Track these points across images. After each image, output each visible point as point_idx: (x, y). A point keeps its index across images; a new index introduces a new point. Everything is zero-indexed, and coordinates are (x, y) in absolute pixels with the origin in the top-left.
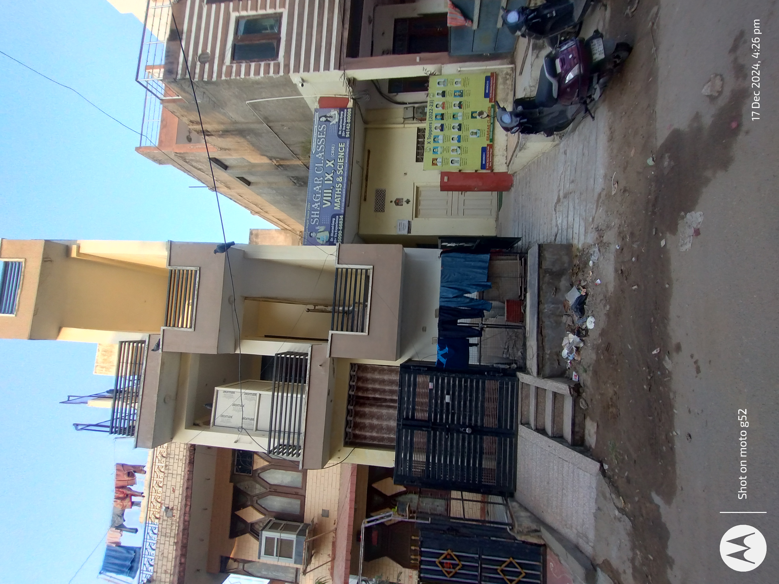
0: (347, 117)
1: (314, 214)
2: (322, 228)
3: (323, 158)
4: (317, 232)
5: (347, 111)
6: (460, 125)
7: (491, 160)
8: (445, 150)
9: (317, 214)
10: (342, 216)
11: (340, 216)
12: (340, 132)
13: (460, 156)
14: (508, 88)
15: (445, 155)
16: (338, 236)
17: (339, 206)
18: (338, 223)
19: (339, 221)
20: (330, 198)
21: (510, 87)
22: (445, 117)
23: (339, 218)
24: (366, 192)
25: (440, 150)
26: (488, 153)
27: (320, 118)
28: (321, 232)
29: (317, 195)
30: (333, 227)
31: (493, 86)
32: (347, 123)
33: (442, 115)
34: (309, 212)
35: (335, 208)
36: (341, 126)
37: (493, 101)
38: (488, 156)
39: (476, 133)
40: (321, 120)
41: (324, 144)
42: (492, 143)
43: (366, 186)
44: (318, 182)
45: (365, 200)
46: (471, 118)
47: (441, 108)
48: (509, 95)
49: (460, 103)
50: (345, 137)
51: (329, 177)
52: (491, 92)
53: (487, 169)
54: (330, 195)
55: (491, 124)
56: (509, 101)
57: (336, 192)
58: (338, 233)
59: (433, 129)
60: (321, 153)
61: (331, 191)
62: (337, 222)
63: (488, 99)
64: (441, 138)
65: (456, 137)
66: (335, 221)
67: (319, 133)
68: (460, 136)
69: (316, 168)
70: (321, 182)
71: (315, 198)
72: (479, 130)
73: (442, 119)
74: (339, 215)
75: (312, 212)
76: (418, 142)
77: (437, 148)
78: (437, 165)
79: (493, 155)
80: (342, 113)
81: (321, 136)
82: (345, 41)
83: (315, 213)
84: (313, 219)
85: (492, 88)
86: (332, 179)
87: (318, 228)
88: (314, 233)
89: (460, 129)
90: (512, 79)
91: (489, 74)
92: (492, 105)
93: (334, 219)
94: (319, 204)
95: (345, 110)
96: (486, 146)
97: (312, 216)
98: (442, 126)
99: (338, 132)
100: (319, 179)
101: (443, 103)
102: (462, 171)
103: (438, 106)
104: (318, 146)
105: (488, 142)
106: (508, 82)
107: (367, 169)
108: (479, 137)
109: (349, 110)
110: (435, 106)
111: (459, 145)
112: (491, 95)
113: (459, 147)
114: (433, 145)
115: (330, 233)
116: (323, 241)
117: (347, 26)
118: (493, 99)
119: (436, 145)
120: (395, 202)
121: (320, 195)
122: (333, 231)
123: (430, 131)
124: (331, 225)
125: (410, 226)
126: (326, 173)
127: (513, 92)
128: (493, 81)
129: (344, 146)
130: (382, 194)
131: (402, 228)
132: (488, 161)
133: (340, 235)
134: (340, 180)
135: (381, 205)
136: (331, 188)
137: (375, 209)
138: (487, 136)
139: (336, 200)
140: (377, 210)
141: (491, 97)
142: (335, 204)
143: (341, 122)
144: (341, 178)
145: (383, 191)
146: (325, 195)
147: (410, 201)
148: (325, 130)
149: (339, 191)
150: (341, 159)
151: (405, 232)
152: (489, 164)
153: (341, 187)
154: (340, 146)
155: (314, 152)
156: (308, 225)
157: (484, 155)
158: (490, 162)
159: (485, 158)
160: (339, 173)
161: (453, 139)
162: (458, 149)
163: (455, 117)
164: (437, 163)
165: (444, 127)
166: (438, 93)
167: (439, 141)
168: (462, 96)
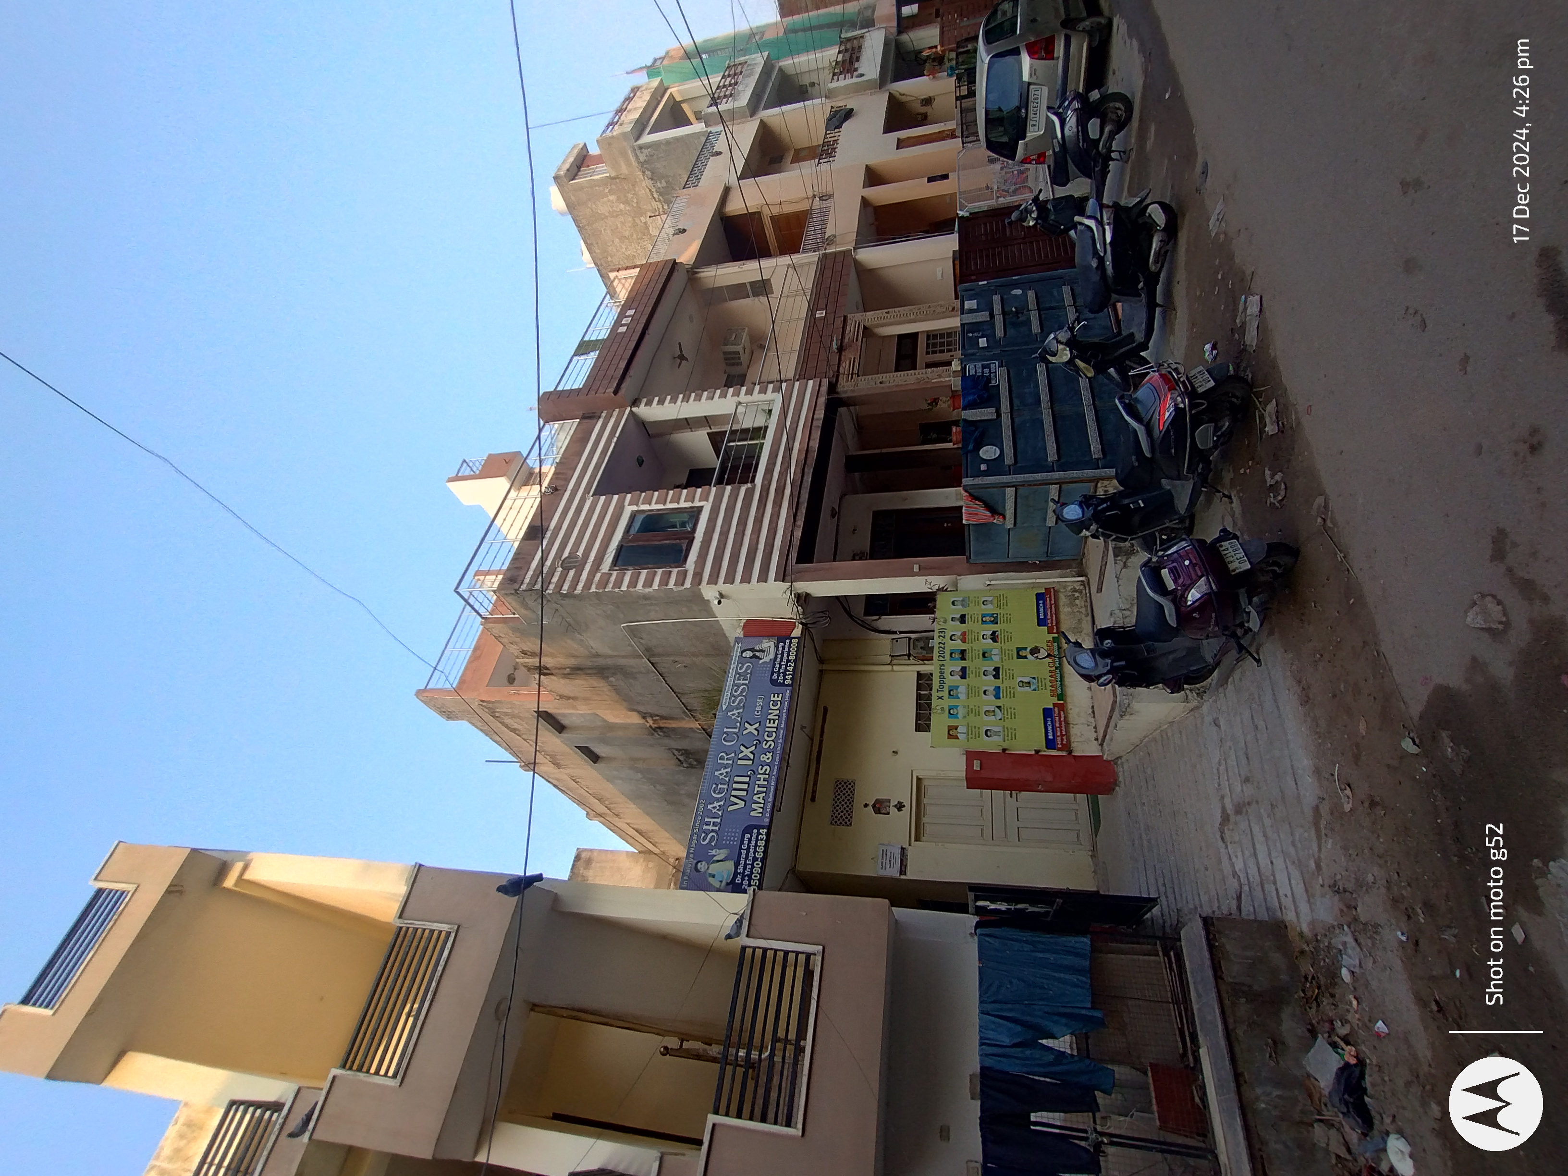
0: (789, 651)
1: (708, 824)
2: (721, 854)
3: (739, 719)
4: (710, 860)
5: (791, 643)
6: (997, 669)
7: (1064, 733)
8: (970, 711)
9: (714, 824)
10: (765, 831)
11: (761, 831)
12: (775, 675)
13: (1001, 723)
14: (1080, 613)
15: (973, 720)
16: (752, 872)
17: (761, 810)
18: (756, 846)
19: (757, 840)
20: (744, 793)
21: (1083, 610)
22: (968, 655)
23: (759, 834)
24: (815, 783)
25: (961, 711)
26: (1057, 719)
27: (742, 652)
28: (718, 861)
29: (720, 786)
30: (744, 853)
31: (1051, 608)
32: (788, 661)
33: (963, 652)
34: (699, 818)
35: (753, 814)
36: (777, 666)
37: (1055, 631)
38: (1058, 725)
39: (1029, 683)
40: (744, 655)
41: (744, 694)
42: (1062, 702)
43: (817, 773)
44: (725, 762)
45: (813, 799)
46: (1017, 658)
47: (959, 642)
48: (1084, 622)
49: (994, 633)
50: (783, 685)
51: (747, 752)
52: (1049, 617)
53: (1060, 750)
54: (745, 786)
55: (1056, 667)
56: (1085, 631)
57: (757, 782)
58: (753, 867)
59: (947, 674)
60: (737, 709)
61: (747, 779)
62: (753, 843)
63: (1046, 628)
64: (962, 690)
65: (991, 689)
66: (750, 840)
67: (737, 676)
68: (999, 687)
69: (724, 735)
70: (731, 762)
71: (714, 792)
72: (1034, 678)
73: (963, 658)
74: (759, 828)
75: (707, 820)
76: (919, 697)
77: (956, 707)
78: (957, 738)
79: (1067, 724)
81: (741, 682)
82: (796, 542)
83: (712, 820)
84: (707, 833)
85: (1051, 611)
86: (751, 756)
87: (714, 852)
88: (704, 863)
89: (996, 676)
90: (1084, 599)
91: (1042, 591)
92: (1054, 638)
93: (747, 836)
94: (722, 803)
95: (788, 641)
96: (1051, 706)
97: (705, 827)
98: (964, 669)
99: (772, 675)
100: (727, 755)
101: (964, 634)
102: (1007, 752)
103: (953, 638)
104: (733, 698)
105: (1055, 700)
106: (1077, 602)
107: (821, 742)
108: (1034, 690)
109: (795, 641)
110: (948, 637)
111: (999, 703)
112: (1049, 621)
113: (999, 707)
114: (947, 702)
115: (737, 865)
116: (721, 882)
117: (800, 523)
118: (1055, 628)
119: (953, 702)
120: (874, 806)
121: (725, 787)
122: (742, 862)
123: (942, 677)
124: (741, 848)
125: (904, 859)
126: (743, 745)
127: (1089, 618)
128: (1050, 600)
129: (780, 699)
130: (847, 790)
131: (888, 861)
132: (1059, 734)
133: (757, 870)
134: (768, 759)
135: (845, 812)
136: (749, 773)
137: (833, 819)
138: (1051, 688)
139: (755, 798)
140: (836, 822)
141: (1050, 625)
142: (754, 806)
143: (778, 660)
144: (769, 755)
145: (850, 784)
146: (735, 786)
147: (904, 806)
148: (749, 671)
149: (764, 780)
150: (772, 721)
151: (893, 872)
152: (1062, 740)
153: (767, 773)
154: (772, 698)
155: (724, 707)
156: (693, 845)
157: (1049, 723)
158: (1064, 735)
159: (1053, 729)
160: (767, 747)
161: (985, 692)
162: (997, 710)
163: (986, 655)
164: (958, 735)
165: (967, 672)
166: (952, 618)
167: (959, 695)
168: (997, 623)
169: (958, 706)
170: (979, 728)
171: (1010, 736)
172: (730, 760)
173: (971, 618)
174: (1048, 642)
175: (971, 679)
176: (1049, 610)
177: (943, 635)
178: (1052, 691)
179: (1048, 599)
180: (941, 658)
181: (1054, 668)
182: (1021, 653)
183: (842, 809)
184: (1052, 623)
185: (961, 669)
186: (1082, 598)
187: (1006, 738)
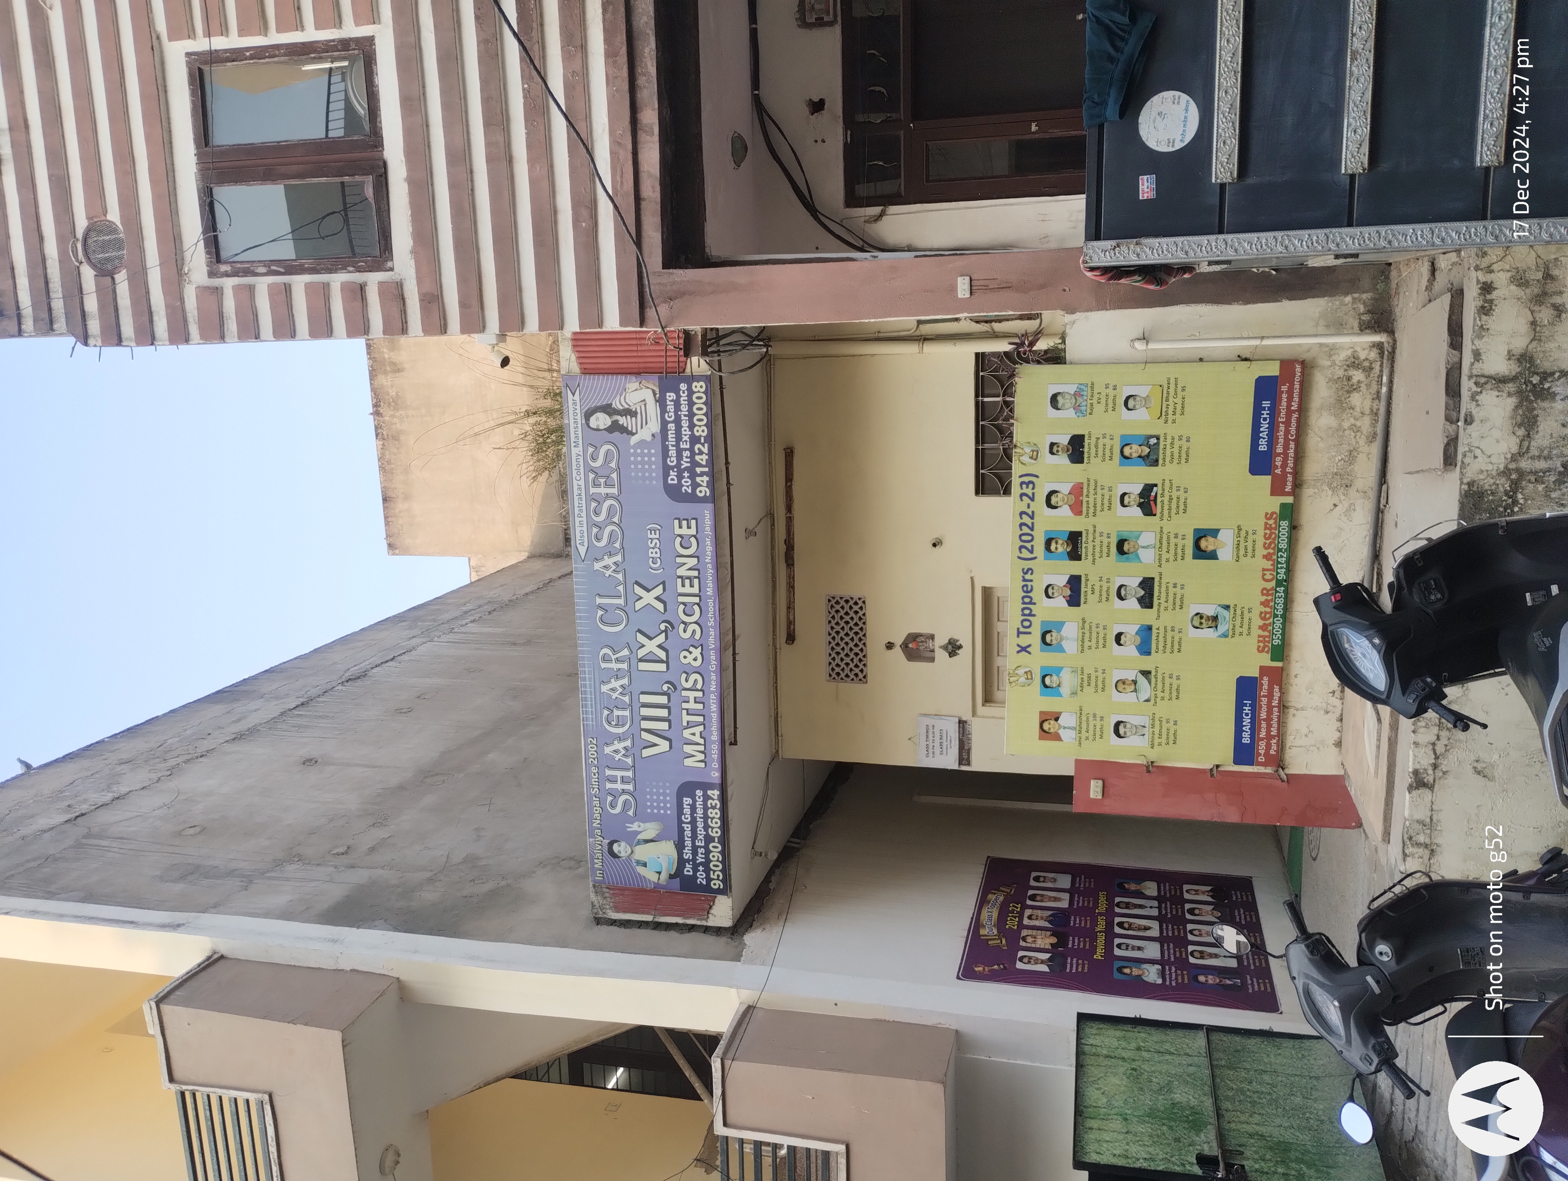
0: (691, 415)
1: (613, 780)
2: (650, 830)
3: (620, 577)
4: (633, 840)
5: (691, 392)
6: (1147, 584)
7: (1274, 732)
8: (1086, 681)
9: (624, 780)
10: (716, 793)
11: (709, 792)
12: (673, 474)
13: (1149, 707)
14: (1356, 430)
15: (1091, 700)
16: (708, 861)
17: (701, 757)
18: (706, 817)
19: (706, 809)
20: (664, 726)
21: (1365, 424)
22: (1087, 546)
23: (706, 798)
24: (790, 607)
25: (1067, 681)
26: (1264, 701)
27: (588, 415)
28: (647, 841)
29: (617, 713)
30: (688, 828)
31: (1288, 423)
32: (694, 440)
33: (1074, 538)
34: (594, 770)
35: (688, 762)
36: (673, 452)
37: (1288, 488)
38: (1263, 715)
39: (1215, 618)
40: (593, 422)
41: (616, 520)
42: (1279, 664)
43: (791, 587)
44: (614, 666)
45: (791, 638)
46: (1195, 557)
47: (1065, 511)
48: (1362, 458)
49: (1148, 489)
50: (692, 498)
51: (651, 646)
52: (1279, 449)
53: (1260, 764)
54: (664, 713)
55: (1279, 583)
56: (1359, 484)
57: (685, 705)
58: (708, 852)
59: (1038, 594)
60: (611, 555)
61: (663, 700)
62: (700, 812)
63: (1266, 481)
64: (1070, 632)
65: (1131, 630)
66: (693, 808)
67: (591, 476)
68: (1150, 628)
69: (600, 613)
70: (625, 666)
71: (609, 723)
72: (1227, 607)
73: (1075, 555)
74: (706, 786)
75: (608, 772)
76: (981, 411)
77: (1058, 670)
78: (1057, 737)
79: (1283, 707)
80: (671, 396)
81: (603, 490)
83: (619, 774)
84: (615, 795)
85: (1287, 432)
86: (662, 655)
87: (635, 827)
88: (623, 844)
89: (1146, 601)
90: (1375, 387)
91: (1273, 370)
92: (1283, 506)
93: (687, 801)
94: (628, 743)
95: (683, 387)
96: (1255, 673)
97: (609, 786)
98: (1075, 582)
99: (666, 475)
100: (615, 652)
101: (1077, 490)
102: (1155, 764)
103: (1054, 500)
104: (595, 530)
105: (1266, 660)
106: (1356, 399)
107: (789, 520)
108: (1225, 635)
109: (699, 387)
110: (1041, 498)
111: (1147, 663)
112: (1278, 461)
113: (1146, 674)
114: (1039, 659)
115: (680, 846)
116: (659, 873)
118: (1290, 478)
119: (1050, 659)
120: (905, 646)
121: (627, 713)
122: (688, 843)
123: (1028, 601)
124: (680, 822)
125: (965, 739)
126: (640, 631)
127: (1375, 449)
128: (1290, 399)
129: (693, 531)
130: (852, 614)
131: (937, 744)
132: (1263, 734)
133: (716, 854)
134: (695, 659)
135: (852, 655)
136: (665, 688)
137: (833, 669)
138: (1261, 633)
139: (686, 733)
140: (838, 674)
141: (1278, 471)
142: (688, 749)
143: (671, 436)
144: (697, 652)
145: (856, 603)
146: (645, 712)
147: (960, 647)
148: (613, 465)
149: (696, 702)
150: (687, 582)
151: (948, 761)
152: (1268, 746)
153: (699, 686)
154: (678, 531)
155: (582, 550)
156: (597, 815)
157: (1247, 709)
158: (1273, 737)
159: (1253, 720)
160: (688, 635)
161: (1118, 638)
162: (1142, 680)
163: (1126, 547)
164: (1061, 732)
165: (1083, 590)
166: (1052, 445)
167: (1064, 643)
168: (1155, 463)
169: (1061, 669)
170: (1102, 718)
171: (1164, 736)
172: (623, 662)
173: (1096, 447)
174: (1268, 516)
175: (1090, 607)
176: (1282, 427)
177: (1029, 491)
178: (1261, 639)
179: (1284, 396)
180: (1026, 554)
181: (1273, 583)
182: (1203, 544)
183: (847, 650)
184: (1284, 465)
185: (1069, 582)
186: (1368, 386)
187: (1157, 741)
